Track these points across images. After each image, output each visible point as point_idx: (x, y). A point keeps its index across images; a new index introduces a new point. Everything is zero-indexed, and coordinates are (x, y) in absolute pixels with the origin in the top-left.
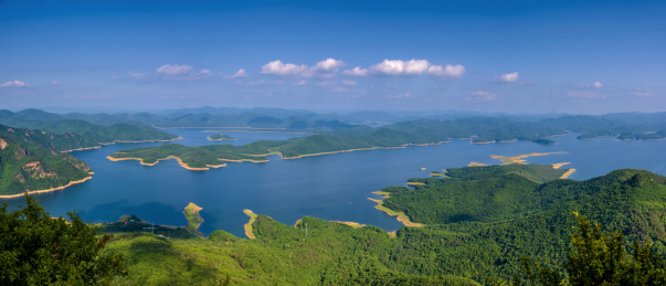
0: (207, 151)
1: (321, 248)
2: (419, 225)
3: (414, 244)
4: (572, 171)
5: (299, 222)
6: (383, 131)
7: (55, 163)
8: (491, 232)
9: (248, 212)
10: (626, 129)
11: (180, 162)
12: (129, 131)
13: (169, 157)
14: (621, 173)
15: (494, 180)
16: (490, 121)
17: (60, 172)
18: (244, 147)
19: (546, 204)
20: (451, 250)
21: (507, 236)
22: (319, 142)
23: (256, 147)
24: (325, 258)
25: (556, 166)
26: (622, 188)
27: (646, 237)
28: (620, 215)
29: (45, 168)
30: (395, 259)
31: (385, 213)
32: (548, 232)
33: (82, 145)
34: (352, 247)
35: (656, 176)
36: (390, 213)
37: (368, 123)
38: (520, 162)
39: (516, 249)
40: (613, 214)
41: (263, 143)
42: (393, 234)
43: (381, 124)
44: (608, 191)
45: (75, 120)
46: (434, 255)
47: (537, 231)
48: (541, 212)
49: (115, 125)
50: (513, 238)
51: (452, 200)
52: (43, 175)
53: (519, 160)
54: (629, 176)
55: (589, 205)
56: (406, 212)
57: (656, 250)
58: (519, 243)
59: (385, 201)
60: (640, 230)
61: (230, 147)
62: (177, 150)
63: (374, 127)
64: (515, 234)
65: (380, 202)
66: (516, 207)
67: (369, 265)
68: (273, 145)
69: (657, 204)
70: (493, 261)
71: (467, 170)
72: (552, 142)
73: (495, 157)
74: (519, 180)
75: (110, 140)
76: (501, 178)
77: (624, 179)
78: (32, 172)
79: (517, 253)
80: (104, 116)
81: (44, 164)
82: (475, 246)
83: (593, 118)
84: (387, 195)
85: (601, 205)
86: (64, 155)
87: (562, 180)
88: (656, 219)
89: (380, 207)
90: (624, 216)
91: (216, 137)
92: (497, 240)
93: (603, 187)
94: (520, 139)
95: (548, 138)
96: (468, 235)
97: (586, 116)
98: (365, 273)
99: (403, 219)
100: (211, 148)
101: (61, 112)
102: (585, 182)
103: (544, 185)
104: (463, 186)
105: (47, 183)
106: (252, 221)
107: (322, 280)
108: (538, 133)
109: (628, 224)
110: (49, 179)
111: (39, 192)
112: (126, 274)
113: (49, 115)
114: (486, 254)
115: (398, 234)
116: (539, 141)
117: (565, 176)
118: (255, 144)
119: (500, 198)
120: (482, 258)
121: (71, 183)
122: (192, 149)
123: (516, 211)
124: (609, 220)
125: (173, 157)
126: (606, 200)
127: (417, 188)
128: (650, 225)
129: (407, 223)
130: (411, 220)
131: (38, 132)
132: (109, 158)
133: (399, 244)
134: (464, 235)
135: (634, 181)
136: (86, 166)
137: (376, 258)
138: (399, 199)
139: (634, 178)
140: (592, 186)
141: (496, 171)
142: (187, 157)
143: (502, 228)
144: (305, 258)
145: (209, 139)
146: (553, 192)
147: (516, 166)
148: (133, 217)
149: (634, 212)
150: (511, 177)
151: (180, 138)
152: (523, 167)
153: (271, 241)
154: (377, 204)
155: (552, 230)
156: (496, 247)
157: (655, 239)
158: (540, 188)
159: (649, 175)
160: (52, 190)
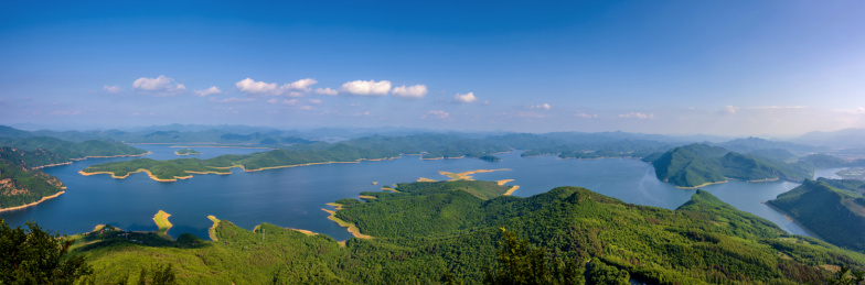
0: (175, 165)
1: (276, 251)
2: (367, 237)
3: (361, 255)
4: (516, 187)
5: (257, 227)
6: (339, 147)
7: (27, 179)
8: (438, 247)
9: (212, 218)
10: (568, 149)
11: (150, 174)
12: (101, 147)
13: (140, 170)
14: (561, 190)
15: (442, 196)
16: (439, 138)
17: (32, 188)
18: (209, 161)
19: (491, 220)
20: (397, 265)
21: (453, 252)
22: (279, 155)
23: (220, 161)
24: (280, 261)
25: (501, 183)
26: (562, 205)
27: (585, 253)
28: (560, 232)
29: (17, 185)
30: (342, 267)
31: (337, 223)
32: (493, 248)
33: (53, 161)
34: (304, 253)
35: (593, 194)
36: (342, 223)
37: (326, 139)
38: (467, 178)
39: (462, 265)
40: (553, 230)
41: (227, 157)
42: (342, 244)
43: (337, 140)
44: (549, 208)
45: (44, 137)
46: (380, 268)
47: (482, 247)
48: (486, 229)
49: (86, 142)
50: (459, 253)
51: (401, 215)
52: (15, 192)
53: (466, 176)
54: (569, 193)
55: (530, 220)
56: (356, 224)
57: (594, 266)
58: (464, 258)
59: (338, 212)
60: (579, 246)
61: (196, 160)
62: (147, 164)
63: (331, 142)
64: (461, 249)
65: (333, 213)
66: (461, 222)
67: (318, 271)
68: (237, 159)
69: (594, 221)
70: (439, 278)
71: (416, 185)
72: (497, 159)
73: (443, 173)
74: (465, 196)
75: (82, 157)
76: (449, 194)
77: (564, 196)
78: (4, 190)
79: (462, 269)
80: (75, 133)
81: (15, 181)
82: (421, 262)
83: (536, 136)
84: (340, 207)
85: (542, 222)
86: (35, 172)
87: (506, 197)
88: (593, 235)
89: (332, 218)
90: (564, 233)
91: (184, 151)
92: (443, 255)
93: (545, 204)
94: (468, 155)
95: (494, 155)
96: (415, 250)
97: (530, 135)
98: (314, 278)
99: (353, 230)
100: (179, 161)
101: (32, 129)
102: (527, 200)
103: (489, 201)
104: (412, 201)
105: (19, 199)
106: (215, 226)
107: (275, 280)
108: (484, 150)
109: (568, 241)
110: (21, 196)
111: (12, 209)
112: (91, 272)
113: (18, 132)
114: (432, 270)
115: (347, 244)
116: (485, 158)
117: (509, 193)
118: (219, 158)
119: (446, 213)
120: (429, 274)
121: (44, 199)
122: (160, 163)
123: (462, 227)
124: (550, 236)
125: (144, 170)
126: (547, 216)
127: (368, 201)
128: (588, 241)
129: (357, 235)
130: (361, 232)
131: (8, 149)
132: (81, 172)
133: (348, 253)
134: (410, 250)
135: (573, 198)
136: (58, 181)
137: (325, 265)
138: (351, 211)
139: (574, 195)
140: (534, 202)
141: (443, 186)
142: (156, 171)
143: (448, 244)
144: (261, 259)
145: (177, 153)
146: (497, 208)
147: (462, 182)
148: (108, 226)
149: (573, 229)
150: (458, 194)
151: (149, 153)
152: (469, 183)
153: (231, 243)
154: (330, 214)
155: (496, 246)
156: (442, 263)
157: (592, 255)
158: (485, 204)
159: (587, 193)
160: (25, 206)
